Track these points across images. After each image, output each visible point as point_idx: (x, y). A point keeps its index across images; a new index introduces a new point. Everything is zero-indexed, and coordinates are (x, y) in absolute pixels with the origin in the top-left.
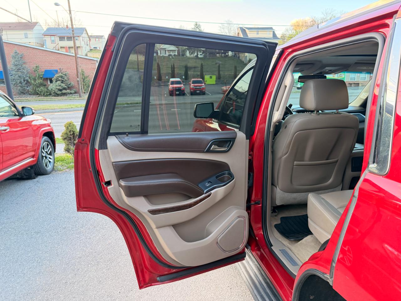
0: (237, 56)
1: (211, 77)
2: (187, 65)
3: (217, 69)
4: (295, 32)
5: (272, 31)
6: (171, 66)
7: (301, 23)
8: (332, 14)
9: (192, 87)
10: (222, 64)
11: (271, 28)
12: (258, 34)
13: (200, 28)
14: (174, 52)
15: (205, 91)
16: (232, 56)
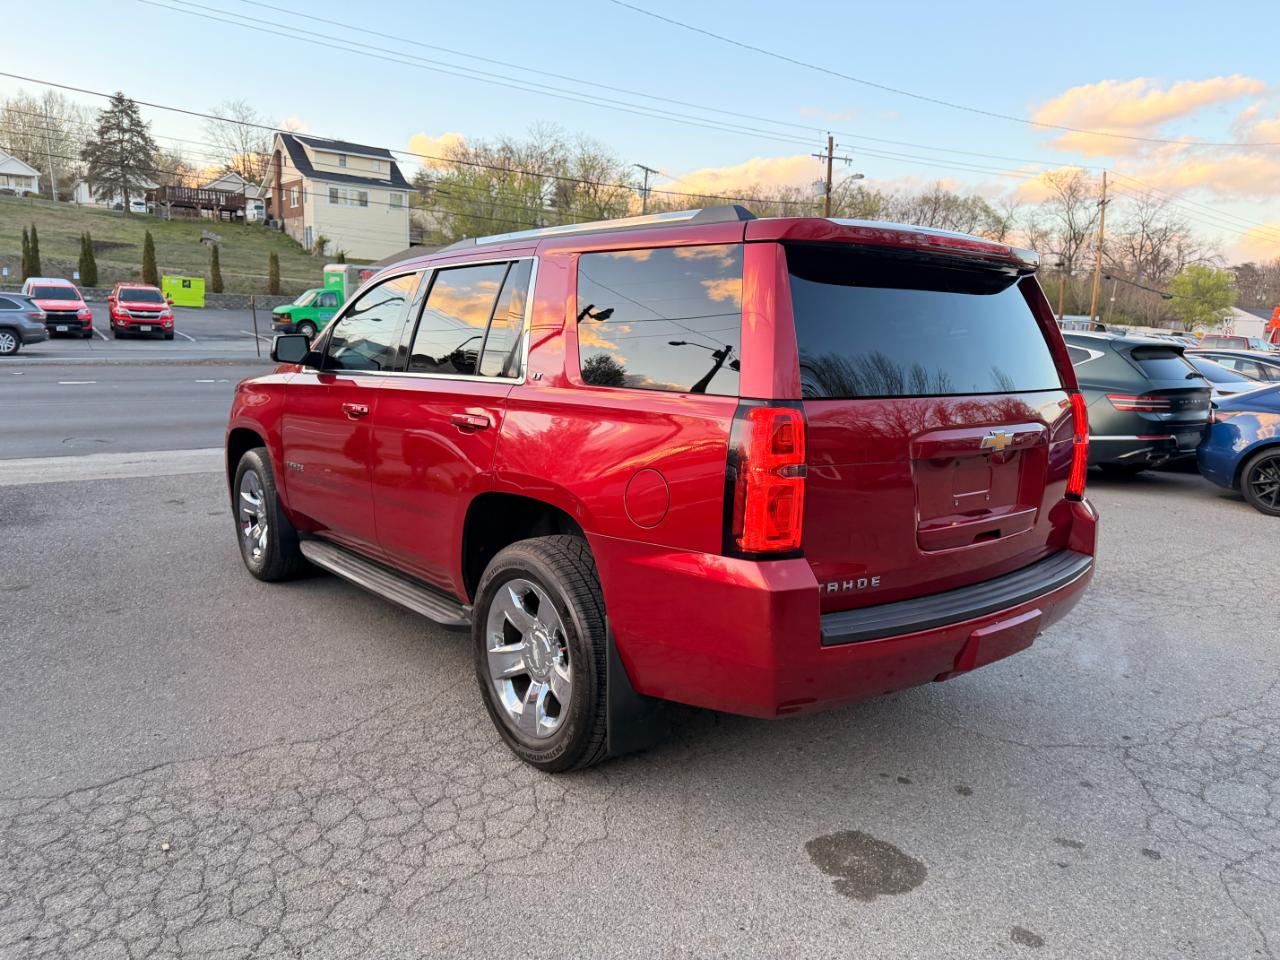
0: (276, 224)
1: (186, 285)
2: (89, 236)
3: (209, 259)
4: (456, 173)
5: (387, 161)
6: (21, 234)
7: (472, 151)
8: (555, 137)
9: (120, 313)
10: (225, 245)
11: (385, 153)
12: (343, 163)
13: (134, 116)
14: (23, 182)
15: (172, 328)
16: (259, 221)
